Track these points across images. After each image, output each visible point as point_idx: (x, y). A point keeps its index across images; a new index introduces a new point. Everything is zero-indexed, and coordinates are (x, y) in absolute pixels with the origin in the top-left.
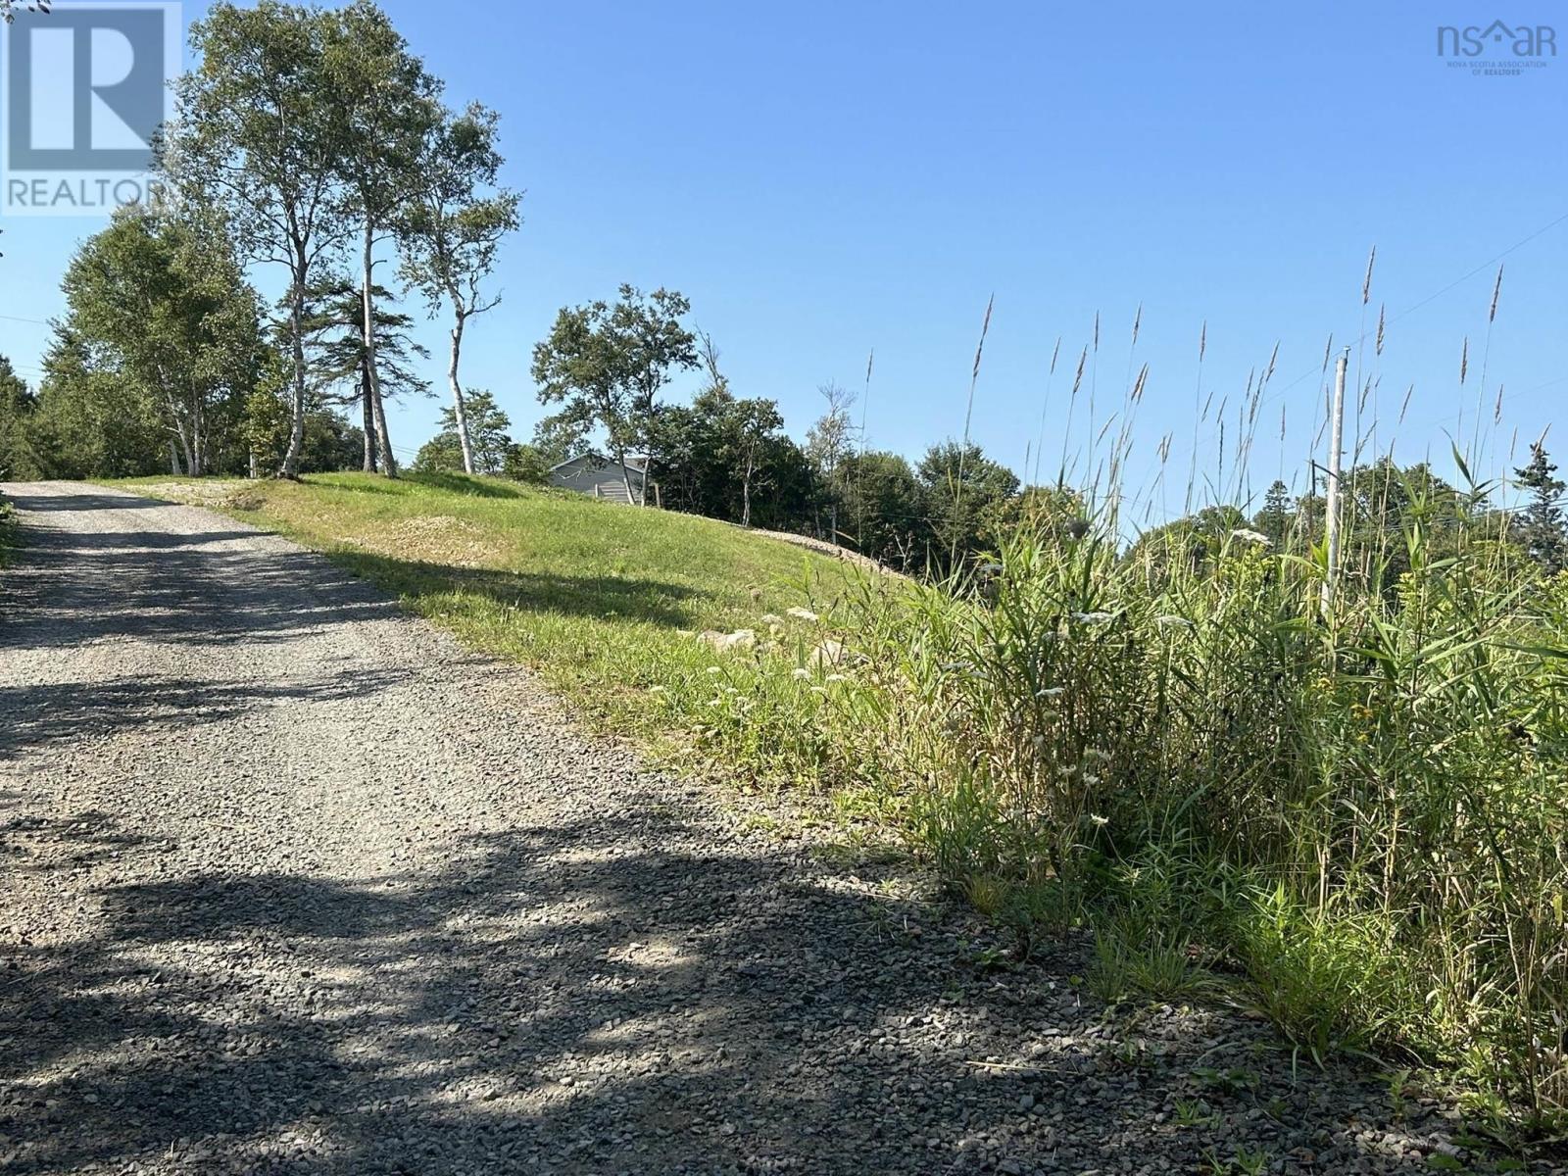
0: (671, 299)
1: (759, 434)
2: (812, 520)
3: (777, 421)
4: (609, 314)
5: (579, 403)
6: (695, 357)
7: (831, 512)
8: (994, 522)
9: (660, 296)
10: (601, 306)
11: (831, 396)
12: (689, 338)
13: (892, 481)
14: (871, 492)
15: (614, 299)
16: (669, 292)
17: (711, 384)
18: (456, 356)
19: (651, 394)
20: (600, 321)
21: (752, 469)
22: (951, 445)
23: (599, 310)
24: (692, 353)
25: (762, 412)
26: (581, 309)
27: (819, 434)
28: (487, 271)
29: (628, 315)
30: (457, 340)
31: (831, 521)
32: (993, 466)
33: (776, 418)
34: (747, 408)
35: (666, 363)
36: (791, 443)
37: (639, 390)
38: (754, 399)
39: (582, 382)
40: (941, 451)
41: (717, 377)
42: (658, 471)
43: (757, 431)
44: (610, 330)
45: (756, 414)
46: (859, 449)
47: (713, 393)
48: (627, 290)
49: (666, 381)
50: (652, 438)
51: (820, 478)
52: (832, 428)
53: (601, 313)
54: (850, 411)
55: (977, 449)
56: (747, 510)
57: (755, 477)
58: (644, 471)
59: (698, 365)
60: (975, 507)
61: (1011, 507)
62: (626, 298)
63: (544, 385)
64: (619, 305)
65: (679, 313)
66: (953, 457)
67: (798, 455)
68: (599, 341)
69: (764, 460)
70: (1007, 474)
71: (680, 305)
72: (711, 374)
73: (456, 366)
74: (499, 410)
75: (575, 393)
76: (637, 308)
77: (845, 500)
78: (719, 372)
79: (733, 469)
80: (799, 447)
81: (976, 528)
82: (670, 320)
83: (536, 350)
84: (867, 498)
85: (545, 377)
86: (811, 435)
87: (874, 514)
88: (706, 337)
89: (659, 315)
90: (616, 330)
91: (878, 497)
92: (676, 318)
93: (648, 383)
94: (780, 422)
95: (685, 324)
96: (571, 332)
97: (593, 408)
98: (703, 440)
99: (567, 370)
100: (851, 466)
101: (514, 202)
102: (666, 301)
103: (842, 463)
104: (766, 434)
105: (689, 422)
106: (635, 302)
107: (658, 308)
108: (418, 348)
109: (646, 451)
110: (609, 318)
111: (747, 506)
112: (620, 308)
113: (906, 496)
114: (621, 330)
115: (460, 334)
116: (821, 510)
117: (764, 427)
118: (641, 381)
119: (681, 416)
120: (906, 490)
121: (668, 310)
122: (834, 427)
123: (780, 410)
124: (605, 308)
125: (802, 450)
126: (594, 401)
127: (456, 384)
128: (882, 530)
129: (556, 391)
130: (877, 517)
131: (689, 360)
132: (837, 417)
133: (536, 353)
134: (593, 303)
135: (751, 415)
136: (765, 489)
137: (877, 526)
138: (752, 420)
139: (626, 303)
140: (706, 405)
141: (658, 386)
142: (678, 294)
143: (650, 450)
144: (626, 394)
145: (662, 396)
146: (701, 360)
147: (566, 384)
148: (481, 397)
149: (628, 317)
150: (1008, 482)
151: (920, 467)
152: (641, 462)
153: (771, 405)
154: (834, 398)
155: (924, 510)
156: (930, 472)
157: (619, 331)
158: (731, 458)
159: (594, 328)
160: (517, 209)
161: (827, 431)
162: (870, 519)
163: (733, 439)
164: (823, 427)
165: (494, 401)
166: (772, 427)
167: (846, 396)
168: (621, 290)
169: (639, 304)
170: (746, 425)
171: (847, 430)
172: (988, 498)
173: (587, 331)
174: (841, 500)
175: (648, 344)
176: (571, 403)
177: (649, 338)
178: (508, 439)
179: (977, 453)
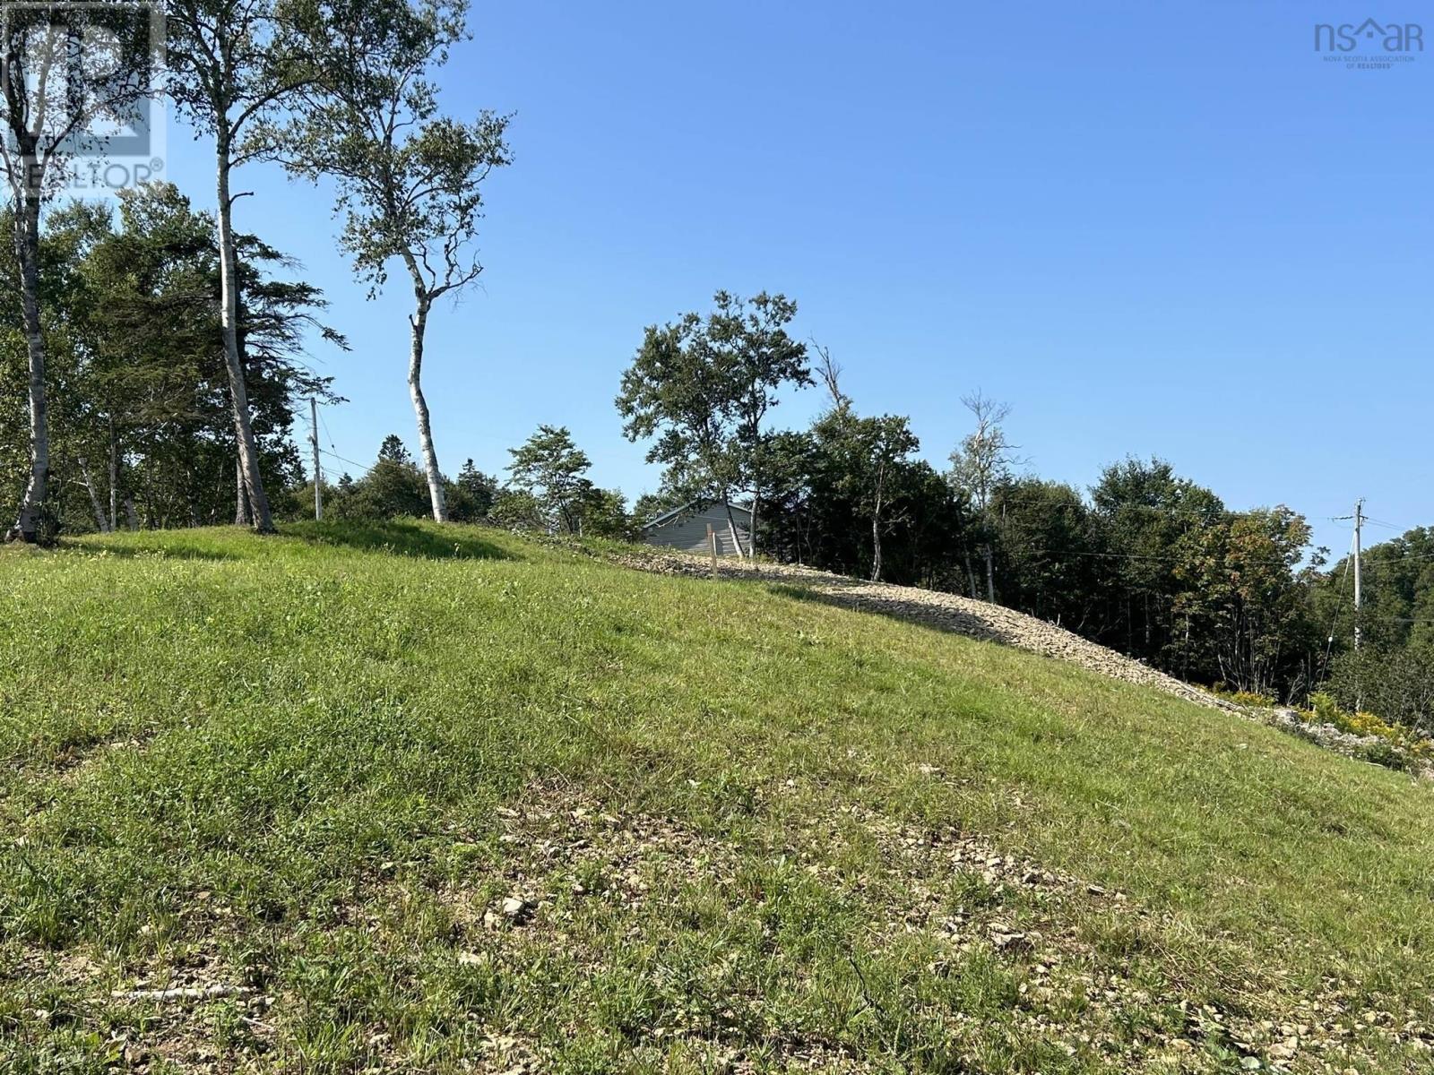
0: (775, 303)
1: (888, 460)
2: (962, 563)
3: (910, 443)
4: (704, 327)
5: (674, 435)
6: (807, 372)
7: (984, 551)
8: (1194, 555)
9: (762, 301)
10: (693, 319)
11: (978, 409)
12: (800, 350)
13: (1061, 511)
14: (1034, 526)
15: (708, 310)
16: (772, 295)
17: (832, 406)
18: (419, 353)
19: (757, 420)
20: (692, 335)
21: (882, 504)
22: (1131, 464)
23: (691, 323)
24: (803, 367)
25: (890, 432)
26: (673, 327)
27: (965, 457)
28: (468, 234)
29: (725, 327)
30: (419, 330)
31: (985, 563)
32: (1188, 485)
33: (908, 439)
34: (872, 427)
35: (774, 383)
36: (930, 470)
37: (742, 416)
38: (880, 416)
39: (672, 411)
40: (1120, 473)
41: (839, 397)
42: (770, 510)
43: (885, 455)
44: (703, 345)
45: (883, 434)
46: (1019, 473)
47: (834, 417)
48: (723, 299)
49: (773, 404)
50: (758, 471)
51: (968, 510)
52: (981, 448)
53: (694, 327)
54: (1005, 427)
55: (1166, 467)
56: (877, 556)
57: (885, 512)
58: (752, 511)
59: (812, 382)
60: (1169, 537)
61: (1216, 536)
62: (723, 307)
63: (631, 418)
64: (714, 316)
65: (788, 319)
66: (1135, 478)
67: (940, 483)
68: (692, 361)
69: (896, 491)
70: (1207, 495)
71: (786, 310)
72: (832, 395)
73: (418, 366)
74: (576, 449)
75: (665, 425)
76: (736, 318)
77: (1002, 537)
78: (842, 391)
79: (857, 504)
80: (940, 474)
81: (1173, 566)
82: (776, 329)
83: (624, 378)
84: (1030, 532)
85: (630, 410)
86: (955, 458)
87: (1040, 553)
88: (824, 351)
89: (762, 325)
90: (710, 344)
91: (1045, 531)
92: (784, 326)
93: (755, 406)
94: (915, 443)
95: (795, 332)
96: (660, 352)
97: (686, 440)
98: (819, 471)
99: (656, 398)
100: (1009, 496)
101: (500, 128)
102: (770, 306)
103: (996, 491)
104: (897, 460)
105: (801, 452)
106: (733, 311)
107: (761, 316)
108: (329, 334)
109: (752, 488)
110: (705, 331)
111: (877, 549)
112: (716, 320)
113: (1078, 528)
114: (718, 344)
115: (423, 321)
116: (972, 549)
117: (894, 451)
118: (744, 405)
119: (792, 444)
120: (1078, 521)
121: (773, 317)
122: (983, 447)
123: (913, 428)
124: (698, 320)
125: (945, 476)
126: (688, 433)
127: (419, 393)
128: (1050, 571)
129: (643, 425)
130: (1043, 557)
131: (801, 376)
132: (987, 435)
133: (625, 382)
134: (684, 315)
135: (877, 437)
136: (900, 527)
137: (1044, 567)
138: (880, 443)
139: (722, 313)
140: (827, 431)
141: (764, 409)
142: (782, 298)
143: (758, 487)
144: (726, 422)
145: (769, 423)
146: (813, 375)
147: (657, 413)
148: (557, 434)
149: (726, 329)
150: (1209, 504)
151: (1095, 491)
152: (748, 503)
153: (900, 423)
154: (982, 411)
155: (1102, 544)
156: (1106, 497)
157: (715, 346)
158: (854, 491)
159: (685, 346)
160: (504, 137)
161: (975, 452)
162: (1034, 558)
163: (855, 466)
164: (970, 448)
165: (570, 439)
166: (904, 449)
167: (997, 407)
168: (717, 298)
169: (737, 313)
170: (871, 452)
171: (1001, 450)
172: (1185, 526)
173: (678, 350)
174: (997, 537)
175: (749, 360)
176: (663, 436)
177: (752, 353)
178: (588, 484)
179: (1165, 473)
